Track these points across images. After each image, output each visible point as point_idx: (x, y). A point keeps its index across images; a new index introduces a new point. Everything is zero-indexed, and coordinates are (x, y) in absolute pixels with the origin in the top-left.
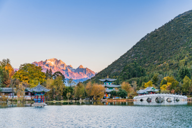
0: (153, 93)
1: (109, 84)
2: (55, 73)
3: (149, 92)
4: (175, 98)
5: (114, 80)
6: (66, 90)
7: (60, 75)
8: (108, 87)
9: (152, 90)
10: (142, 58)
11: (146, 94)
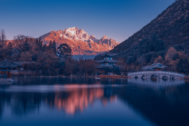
0: (159, 69)
1: (110, 59)
2: (61, 45)
3: (155, 69)
4: (171, 76)
5: (115, 55)
6: (59, 64)
7: (66, 47)
8: (108, 63)
9: (158, 67)
10: (166, 29)
11: (151, 70)
